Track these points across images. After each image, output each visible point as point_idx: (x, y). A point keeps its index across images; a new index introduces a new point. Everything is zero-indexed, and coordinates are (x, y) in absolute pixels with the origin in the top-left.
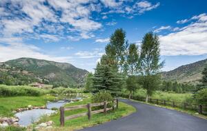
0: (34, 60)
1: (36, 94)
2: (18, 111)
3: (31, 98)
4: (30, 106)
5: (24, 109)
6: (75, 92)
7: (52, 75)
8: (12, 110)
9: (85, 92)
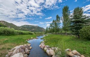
0: (28, 25)
1: (32, 34)
2: (28, 40)
3: (31, 35)
4: (32, 38)
5: (30, 39)
6: (42, 33)
7: (33, 29)
8: (26, 40)
9: (45, 33)
